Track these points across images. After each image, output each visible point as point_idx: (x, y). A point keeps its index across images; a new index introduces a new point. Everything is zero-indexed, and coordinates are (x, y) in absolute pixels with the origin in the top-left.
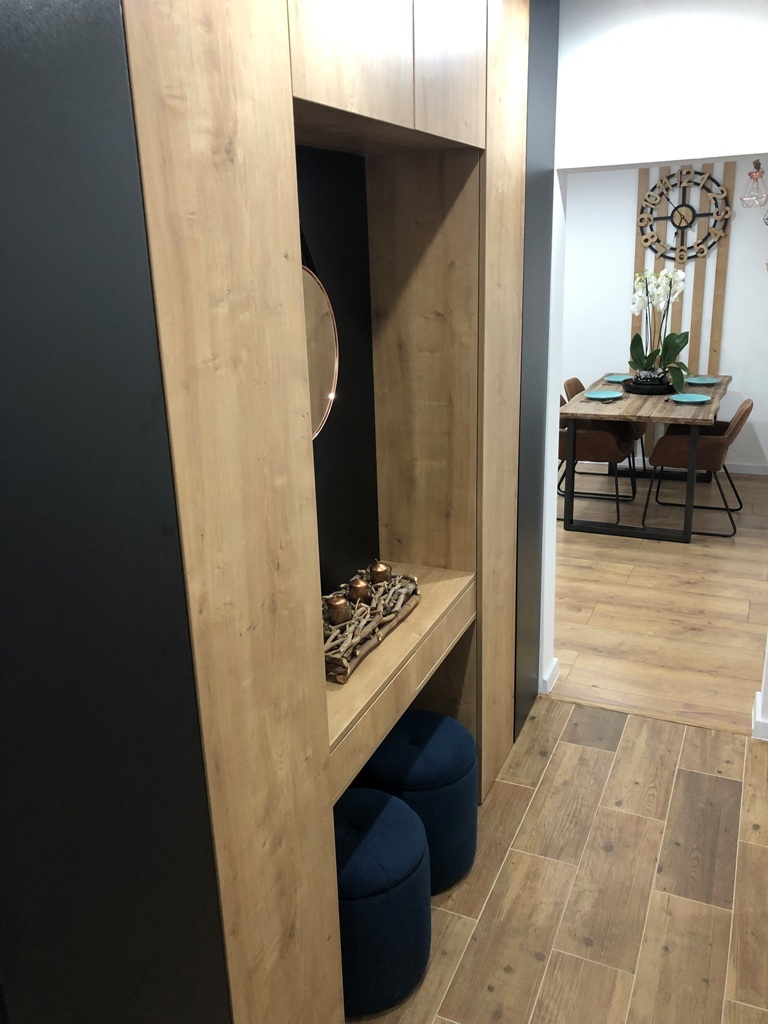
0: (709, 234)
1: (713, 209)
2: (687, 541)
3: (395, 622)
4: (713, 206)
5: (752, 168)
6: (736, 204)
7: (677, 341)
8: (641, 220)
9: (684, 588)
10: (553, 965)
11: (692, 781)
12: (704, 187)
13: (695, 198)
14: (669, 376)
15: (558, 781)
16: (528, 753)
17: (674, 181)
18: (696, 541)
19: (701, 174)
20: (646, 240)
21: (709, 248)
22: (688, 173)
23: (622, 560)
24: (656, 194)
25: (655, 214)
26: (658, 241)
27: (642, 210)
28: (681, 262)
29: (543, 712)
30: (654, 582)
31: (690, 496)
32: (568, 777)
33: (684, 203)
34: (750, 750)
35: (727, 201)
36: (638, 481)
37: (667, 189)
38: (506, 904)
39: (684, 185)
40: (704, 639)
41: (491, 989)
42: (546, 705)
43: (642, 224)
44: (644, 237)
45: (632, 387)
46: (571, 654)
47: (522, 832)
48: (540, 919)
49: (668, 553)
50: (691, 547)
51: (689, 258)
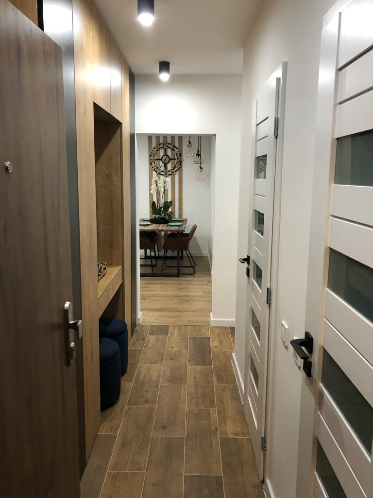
0: (175, 166)
1: (176, 157)
2: (179, 277)
3: (102, 276)
4: (176, 156)
5: (188, 144)
6: (184, 156)
7: (169, 204)
8: (150, 160)
9: (180, 290)
10: (161, 388)
11: (194, 339)
12: (172, 149)
13: (169, 152)
14: (167, 217)
15: (150, 345)
16: (137, 340)
17: (161, 146)
18: (182, 277)
19: (171, 144)
20: (153, 167)
21: (176, 171)
22: (166, 143)
23: (157, 284)
24: (155, 150)
25: (155, 158)
26: (157, 168)
27: (151, 156)
28: (166, 175)
29: (140, 329)
30: (169, 289)
31: (178, 263)
32: (153, 344)
33: (166, 154)
34: (211, 329)
35: (181, 155)
36: (158, 260)
37: (159, 149)
38: (142, 377)
39: (165, 147)
40: (190, 303)
41: (142, 397)
42: (140, 327)
43: (151, 161)
44: (152, 166)
45: (153, 221)
46: (146, 312)
47: (142, 359)
48: (154, 378)
49: (173, 281)
50: (180, 278)
51: (169, 175)
